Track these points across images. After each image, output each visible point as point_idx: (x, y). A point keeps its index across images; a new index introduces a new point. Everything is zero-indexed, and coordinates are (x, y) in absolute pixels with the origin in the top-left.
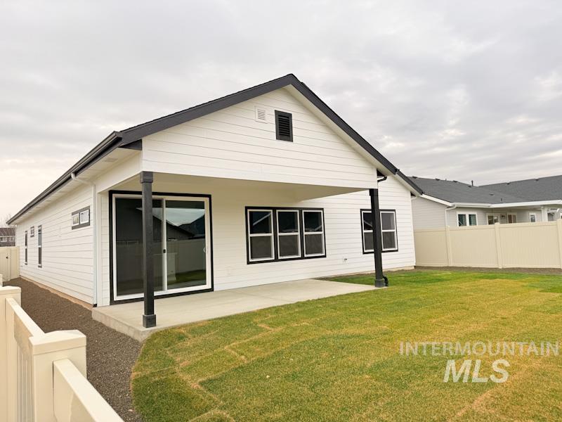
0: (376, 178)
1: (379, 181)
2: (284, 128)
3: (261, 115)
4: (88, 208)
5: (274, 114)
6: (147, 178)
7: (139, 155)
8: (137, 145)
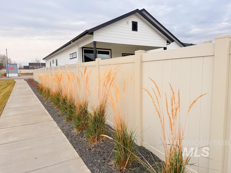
0: (166, 43)
1: (167, 45)
2: (135, 27)
3: (128, 23)
4: (76, 52)
5: (132, 22)
6: (95, 43)
7: (93, 36)
8: (92, 33)
